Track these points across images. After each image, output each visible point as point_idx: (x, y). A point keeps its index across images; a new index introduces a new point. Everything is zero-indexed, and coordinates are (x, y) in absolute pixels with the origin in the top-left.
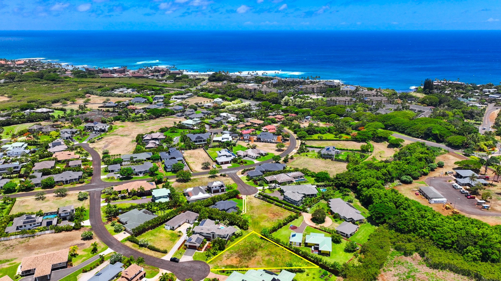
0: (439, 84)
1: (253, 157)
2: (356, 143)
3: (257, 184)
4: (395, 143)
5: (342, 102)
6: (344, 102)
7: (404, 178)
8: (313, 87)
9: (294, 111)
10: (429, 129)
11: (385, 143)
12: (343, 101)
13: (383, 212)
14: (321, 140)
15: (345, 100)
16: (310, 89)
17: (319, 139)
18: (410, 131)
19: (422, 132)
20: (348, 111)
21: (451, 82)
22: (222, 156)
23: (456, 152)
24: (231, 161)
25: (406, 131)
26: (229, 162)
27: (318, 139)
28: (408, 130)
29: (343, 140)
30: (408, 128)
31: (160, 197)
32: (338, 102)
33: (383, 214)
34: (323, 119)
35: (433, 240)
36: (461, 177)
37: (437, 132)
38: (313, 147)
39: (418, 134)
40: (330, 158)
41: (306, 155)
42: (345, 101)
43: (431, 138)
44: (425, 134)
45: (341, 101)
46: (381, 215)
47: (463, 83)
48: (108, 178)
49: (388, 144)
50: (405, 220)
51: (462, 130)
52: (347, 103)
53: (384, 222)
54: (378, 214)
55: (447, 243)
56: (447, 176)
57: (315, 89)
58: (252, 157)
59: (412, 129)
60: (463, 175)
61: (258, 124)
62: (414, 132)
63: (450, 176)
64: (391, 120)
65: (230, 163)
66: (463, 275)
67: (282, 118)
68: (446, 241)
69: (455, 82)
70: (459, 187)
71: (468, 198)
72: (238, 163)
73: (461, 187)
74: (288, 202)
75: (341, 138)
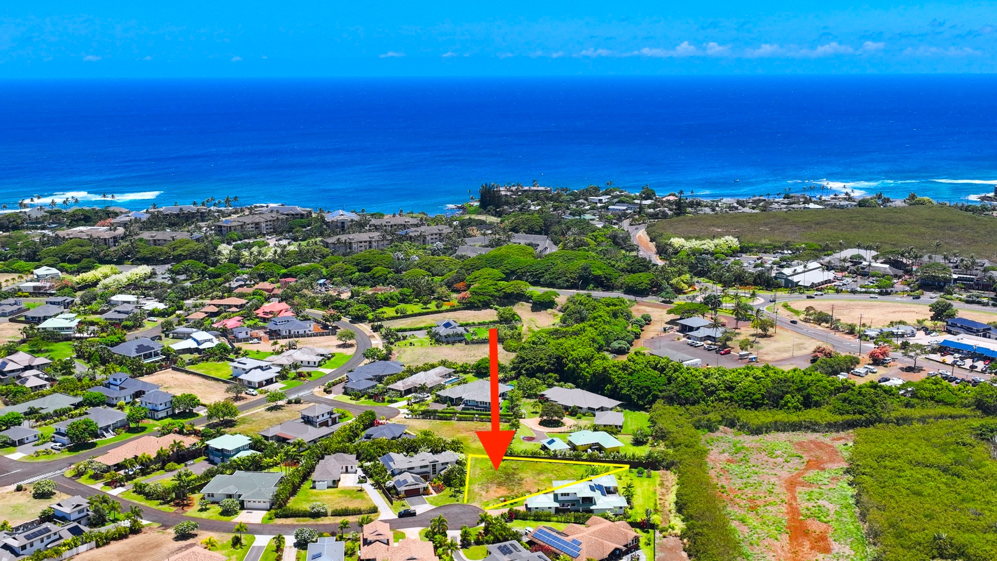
0: (509, 193)
1: (311, 364)
2: (473, 312)
3: (383, 401)
4: (547, 300)
5: (363, 244)
6: (368, 243)
7: (615, 345)
8: (257, 221)
9: (279, 274)
10: (585, 269)
11: (523, 305)
12: (365, 242)
13: (648, 383)
14: (405, 316)
15: (369, 239)
16: (250, 226)
17: (399, 315)
18: (551, 278)
19: (573, 275)
20: (398, 259)
21: (526, 188)
22: (251, 369)
23: (645, 299)
24: (276, 377)
25: (542, 280)
26: (274, 380)
27: (396, 315)
28: (547, 276)
29: (447, 311)
30: (543, 273)
31: (238, 450)
32: (354, 246)
33: (648, 387)
34: (361, 280)
35: (736, 402)
36: (691, 329)
37: (600, 272)
38: (405, 330)
39: (567, 281)
40: (460, 341)
41: (411, 343)
42: (370, 242)
43: (592, 285)
44: (581, 277)
45: (361, 242)
46: (646, 391)
47: (548, 189)
48: (37, 454)
49: (531, 305)
50: (687, 384)
51: (635, 263)
52: (374, 244)
53: (656, 398)
54: (641, 389)
55: (757, 399)
56: (667, 334)
57: (263, 225)
58: (307, 364)
59: (553, 273)
60: (695, 326)
61: (236, 306)
62: (560, 278)
63: (672, 332)
64: (505, 262)
65: (276, 382)
66: (793, 431)
67: (273, 289)
68: (755, 397)
69: (535, 188)
70: (700, 343)
71: (722, 354)
72: (294, 379)
73: (702, 343)
74: (477, 410)
75: (441, 306)
